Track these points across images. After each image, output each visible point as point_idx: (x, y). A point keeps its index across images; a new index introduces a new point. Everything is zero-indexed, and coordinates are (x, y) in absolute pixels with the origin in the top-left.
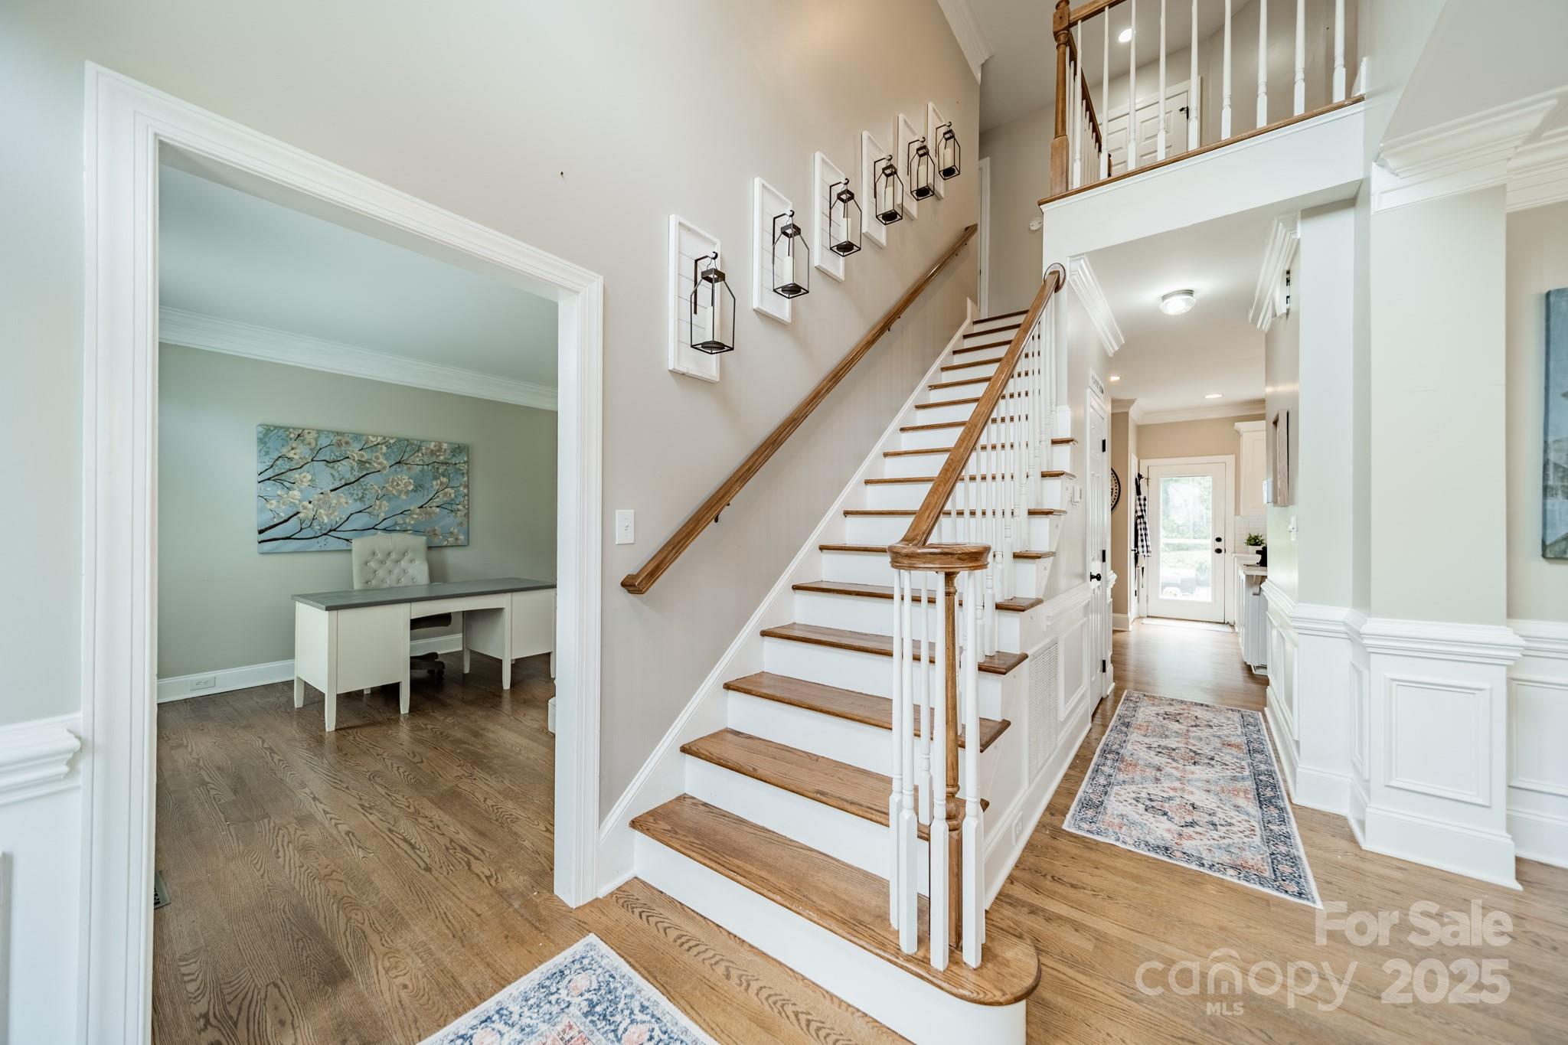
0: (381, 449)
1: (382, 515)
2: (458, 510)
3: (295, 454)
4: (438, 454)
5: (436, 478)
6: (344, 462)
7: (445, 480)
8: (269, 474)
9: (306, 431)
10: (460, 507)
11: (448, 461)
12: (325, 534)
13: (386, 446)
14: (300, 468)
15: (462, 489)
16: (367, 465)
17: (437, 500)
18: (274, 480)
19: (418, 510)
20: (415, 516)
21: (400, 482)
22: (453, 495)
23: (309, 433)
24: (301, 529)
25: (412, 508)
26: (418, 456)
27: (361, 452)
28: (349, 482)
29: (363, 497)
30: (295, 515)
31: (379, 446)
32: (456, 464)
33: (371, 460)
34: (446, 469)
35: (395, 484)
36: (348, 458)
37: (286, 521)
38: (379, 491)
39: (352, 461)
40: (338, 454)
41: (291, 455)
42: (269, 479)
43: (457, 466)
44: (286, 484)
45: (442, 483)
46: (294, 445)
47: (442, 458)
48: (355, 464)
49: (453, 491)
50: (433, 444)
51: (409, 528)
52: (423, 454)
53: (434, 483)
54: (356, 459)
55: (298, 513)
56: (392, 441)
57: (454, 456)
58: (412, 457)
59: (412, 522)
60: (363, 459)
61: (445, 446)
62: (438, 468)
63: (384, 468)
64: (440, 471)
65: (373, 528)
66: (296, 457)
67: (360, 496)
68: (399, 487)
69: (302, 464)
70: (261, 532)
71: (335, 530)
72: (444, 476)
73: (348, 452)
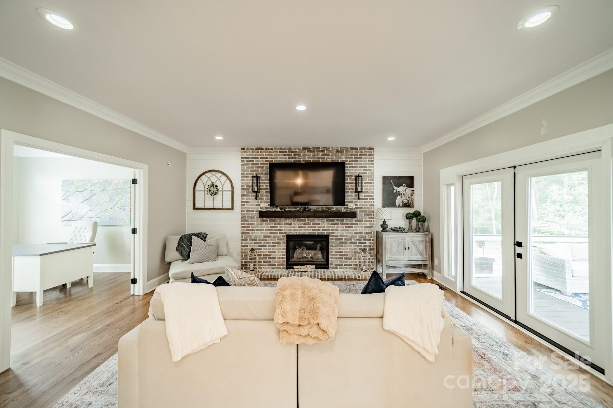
0: (97, 185)
1: (98, 212)
2: (126, 209)
3: (71, 189)
4: (118, 185)
5: (117, 195)
6: (86, 191)
7: (120, 196)
8: (64, 197)
9: (74, 181)
10: (127, 208)
11: (122, 188)
12: (80, 219)
13: (99, 184)
14: (72, 195)
15: (127, 199)
16: (93, 192)
17: (118, 205)
18: (65, 200)
19: (110, 210)
20: (109, 212)
21: (104, 198)
22: (124, 203)
23: (75, 181)
24: (73, 217)
25: (108, 209)
26: (110, 187)
27: (91, 187)
28: (87, 199)
29: (91, 204)
30: (71, 212)
31: (97, 184)
32: (125, 189)
33: (94, 189)
34: (121, 191)
35: (102, 199)
36: (87, 189)
37: (68, 214)
38: (97, 202)
39: (88, 191)
40: (84, 188)
41: (70, 190)
42: (64, 199)
43: (126, 190)
44: (69, 201)
45: (119, 198)
46: (71, 186)
47: (119, 186)
48: (89, 192)
49: (124, 201)
50: (116, 181)
51: (107, 217)
52: (112, 186)
53: (117, 197)
54: (89, 190)
55: (72, 211)
56: (101, 181)
57: (125, 185)
58: (108, 187)
59: (108, 214)
60: (92, 190)
61: (121, 181)
62: (118, 191)
63: (99, 192)
64: (119, 192)
65: (95, 217)
66: (71, 191)
67: (90, 204)
68: (104, 200)
69: (73, 193)
70: (62, 218)
71: (82, 217)
72: (120, 194)
73: (87, 187)
